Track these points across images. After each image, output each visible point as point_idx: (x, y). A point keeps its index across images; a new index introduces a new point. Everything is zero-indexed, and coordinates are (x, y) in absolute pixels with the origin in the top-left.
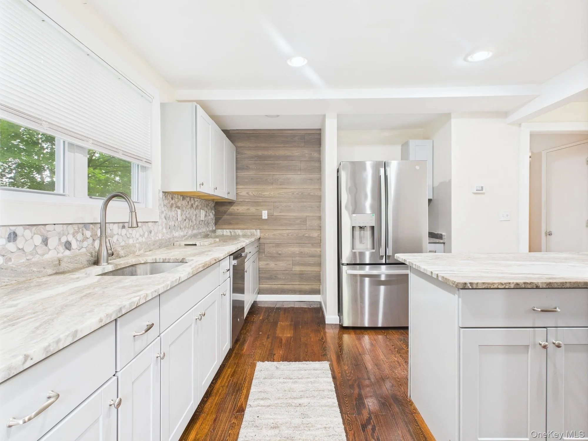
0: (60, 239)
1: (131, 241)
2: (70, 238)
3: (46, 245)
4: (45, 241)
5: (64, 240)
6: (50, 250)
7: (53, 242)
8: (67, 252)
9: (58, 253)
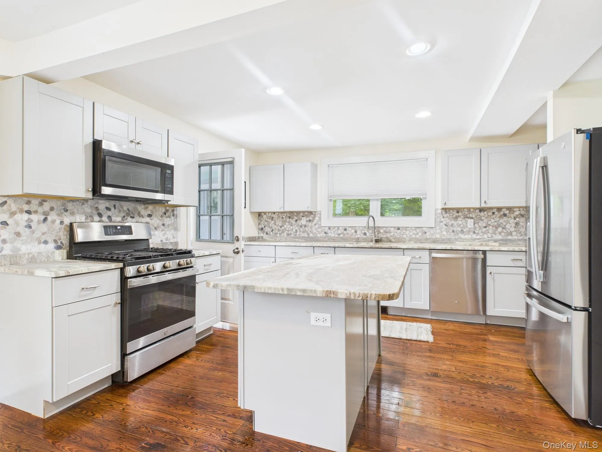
0: (361, 232)
1: (405, 236)
2: (366, 232)
3: (356, 233)
4: (356, 232)
5: (363, 232)
6: (357, 235)
7: (359, 232)
8: (365, 236)
9: (361, 236)
